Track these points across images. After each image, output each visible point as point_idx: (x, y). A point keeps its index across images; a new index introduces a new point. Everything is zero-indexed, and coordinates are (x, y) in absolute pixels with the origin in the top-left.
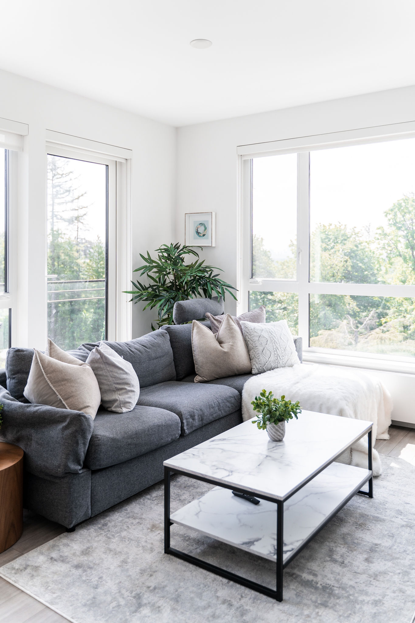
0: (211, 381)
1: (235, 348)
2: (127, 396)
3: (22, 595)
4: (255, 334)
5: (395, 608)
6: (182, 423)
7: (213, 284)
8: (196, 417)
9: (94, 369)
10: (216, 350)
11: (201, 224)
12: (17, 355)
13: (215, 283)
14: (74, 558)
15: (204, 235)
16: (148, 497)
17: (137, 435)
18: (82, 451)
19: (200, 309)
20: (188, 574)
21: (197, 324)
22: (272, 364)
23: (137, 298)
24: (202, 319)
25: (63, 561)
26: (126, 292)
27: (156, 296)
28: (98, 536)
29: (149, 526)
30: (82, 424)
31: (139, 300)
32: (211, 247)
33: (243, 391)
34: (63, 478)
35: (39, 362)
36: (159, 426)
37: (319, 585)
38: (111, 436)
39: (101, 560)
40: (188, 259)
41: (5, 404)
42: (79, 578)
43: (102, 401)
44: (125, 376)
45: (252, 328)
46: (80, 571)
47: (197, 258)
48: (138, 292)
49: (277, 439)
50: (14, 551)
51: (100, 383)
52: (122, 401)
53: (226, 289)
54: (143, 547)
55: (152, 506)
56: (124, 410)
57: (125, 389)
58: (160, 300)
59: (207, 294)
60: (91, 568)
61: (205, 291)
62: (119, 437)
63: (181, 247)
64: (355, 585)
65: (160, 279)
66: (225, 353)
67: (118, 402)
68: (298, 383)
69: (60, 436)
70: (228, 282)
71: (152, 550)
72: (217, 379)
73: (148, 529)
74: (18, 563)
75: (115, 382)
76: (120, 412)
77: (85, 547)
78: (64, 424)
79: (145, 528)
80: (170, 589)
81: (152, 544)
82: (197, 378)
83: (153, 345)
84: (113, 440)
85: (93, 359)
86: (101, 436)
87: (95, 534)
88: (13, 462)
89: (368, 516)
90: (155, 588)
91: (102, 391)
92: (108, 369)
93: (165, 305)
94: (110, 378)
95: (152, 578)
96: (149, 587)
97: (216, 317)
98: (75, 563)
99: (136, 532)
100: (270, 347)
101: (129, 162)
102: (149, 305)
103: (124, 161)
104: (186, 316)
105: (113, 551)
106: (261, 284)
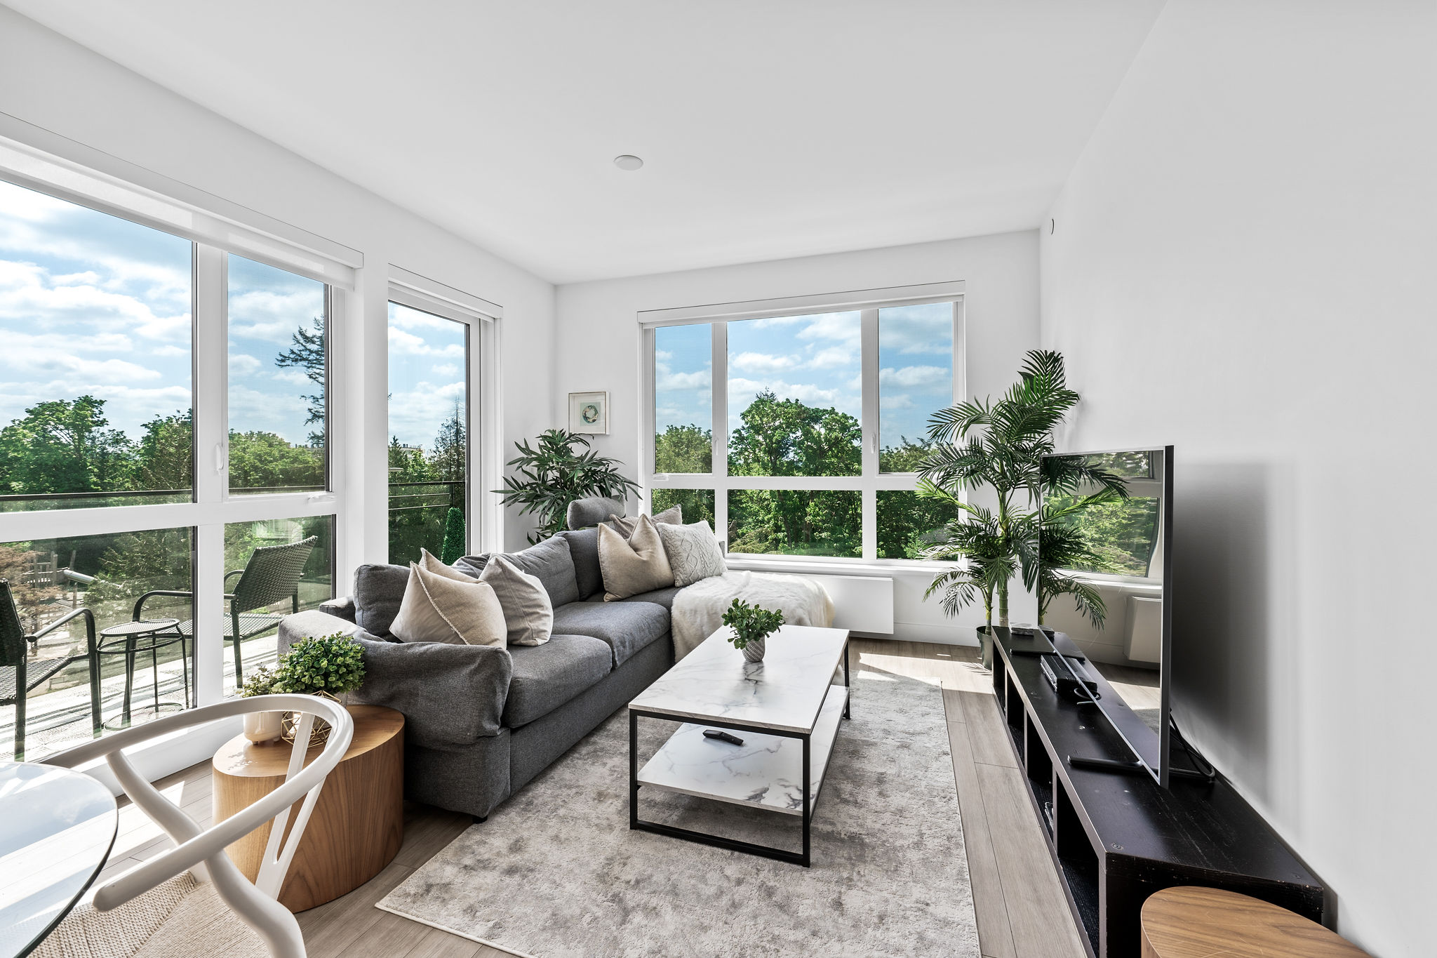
0: (626, 598)
1: (655, 556)
2: (540, 622)
3: (435, 934)
4: (676, 537)
5: (941, 848)
6: (613, 652)
7: (611, 480)
8: (627, 643)
9: (496, 588)
10: (633, 559)
11: (591, 407)
12: (375, 575)
13: (615, 479)
14: (501, 860)
15: (594, 421)
16: (576, 755)
17: (565, 673)
18: (500, 701)
19: (601, 511)
20: (674, 853)
21: (605, 528)
22: (699, 574)
23: (510, 500)
24: (607, 520)
25: (484, 868)
26: (496, 491)
27: (538, 496)
28: (525, 821)
29: (594, 796)
30: (500, 664)
31: (514, 502)
32: (605, 435)
33: (673, 608)
34: (473, 745)
35: (421, 581)
36: (589, 658)
37: (843, 836)
38: (536, 677)
39: (543, 856)
40: (577, 450)
41: (368, 647)
42: (519, 889)
43: (510, 633)
44: (535, 596)
45: (673, 530)
46: (517, 878)
47: (587, 448)
48: (513, 492)
50: (398, 868)
51: (504, 608)
52: (535, 630)
53: (628, 486)
54: (596, 825)
55: (587, 767)
56: (540, 642)
57: (538, 613)
58: (543, 502)
59: (605, 492)
60: (532, 870)
61: (601, 488)
62: (545, 678)
63: (567, 435)
64: (883, 828)
65: (539, 475)
66: (644, 562)
67: (530, 631)
68: (740, 592)
69: (467, 684)
70: (629, 478)
71: (610, 828)
72: (634, 595)
73: (594, 799)
74: (412, 884)
75: (524, 604)
76: (533, 644)
77: (512, 841)
78: (472, 667)
79: (589, 799)
80: (659, 877)
81: (608, 819)
82: (608, 596)
83: (552, 556)
84: (539, 682)
85: (491, 574)
86: (522, 678)
87: (519, 819)
88: (392, 732)
90: (638, 882)
91: (508, 619)
92: (513, 587)
93: (549, 509)
94: (516, 599)
95: (628, 868)
96: (628, 882)
97: (624, 520)
98: (505, 866)
99: (580, 807)
100: (695, 553)
101: (498, 322)
102: (528, 507)
103: (491, 321)
104: (584, 519)
105: (556, 838)
106: (667, 479)
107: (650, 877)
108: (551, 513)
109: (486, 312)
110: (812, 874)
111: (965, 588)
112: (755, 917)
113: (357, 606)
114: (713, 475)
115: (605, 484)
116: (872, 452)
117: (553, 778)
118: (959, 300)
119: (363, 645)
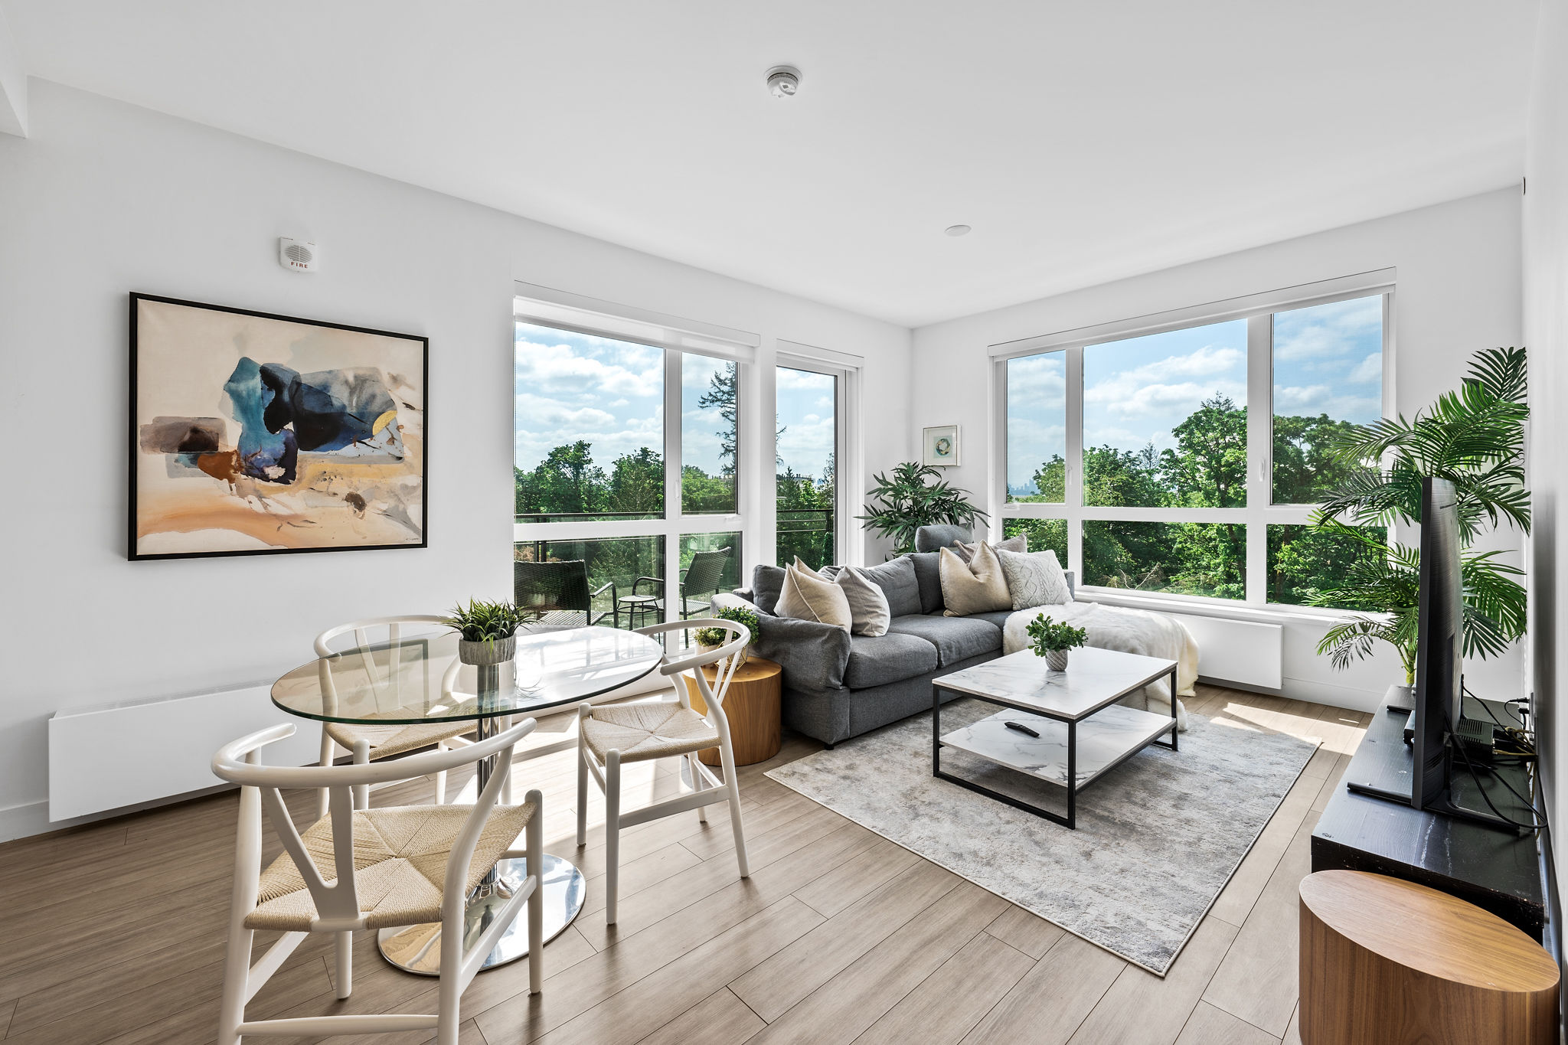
0: (964, 614)
1: (992, 579)
2: (879, 620)
3: (796, 795)
4: (1016, 564)
6: (939, 653)
7: (959, 508)
8: (953, 649)
9: (845, 590)
10: (970, 581)
11: (943, 440)
12: (766, 573)
13: (963, 508)
14: (840, 771)
15: (946, 453)
16: (904, 728)
17: (894, 658)
18: (843, 666)
19: (946, 536)
20: (962, 796)
21: (946, 552)
22: (1039, 598)
23: (870, 524)
24: (952, 546)
25: (828, 772)
26: (858, 517)
27: (893, 523)
28: (859, 754)
29: (912, 752)
31: (873, 527)
32: (957, 465)
33: (1005, 627)
34: (824, 692)
35: (793, 578)
36: (915, 652)
37: (1117, 821)
38: (869, 656)
39: (867, 775)
40: (929, 481)
42: (849, 787)
43: (854, 625)
44: (875, 599)
45: (1013, 557)
46: (848, 782)
47: (939, 479)
48: (872, 518)
49: (1059, 668)
50: (778, 759)
51: (851, 605)
52: (875, 625)
53: (976, 515)
54: (908, 768)
55: (911, 735)
56: (877, 634)
57: (877, 612)
58: (898, 527)
59: (953, 520)
60: (859, 780)
61: (950, 517)
62: (876, 657)
63: (920, 467)
64: (1161, 826)
65: (895, 504)
66: (981, 584)
67: (870, 625)
69: (820, 649)
70: (978, 507)
71: (919, 772)
72: (971, 614)
73: (911, 756)
74: (785, 769)
75: (866, 604)
76: (872, 635)
77: (848, 763)
78: (824, 638)
79: (907, 754)
80: (947, 805)
81: (918, 768)
82: (947, 612)
83: (897, 573)
84: (871, 660)
85: (844, 580)
86: (859, 654)
87: (855, 754)
88: (774, 672)
89: (1173, 767)
90: (930, 803)
91: (854, 614)
92: (858, 590)
93: (903, 534)
94: (860, 600)
95: (925, 795)
96: (923, 801)
97: (967, 546)
98: (841, 774)
99: (898, 757)
100: (1034, 579)
101: (860, 370)
102: (884, 532)
103: (854, 370)
104: (931, 544)
105: (878, 769)
106: (1018, 509)
107: (939, 804)
108: (903, 537)
109: (849, 364)
111: (1363, 641)
112: (1013, 842)
113: (754, 594)
114: (1066, 506)
115: (953, 513)
116: (1261, 480)
117: (883, 737)
118: (1391, 291)
119: (758, 616)
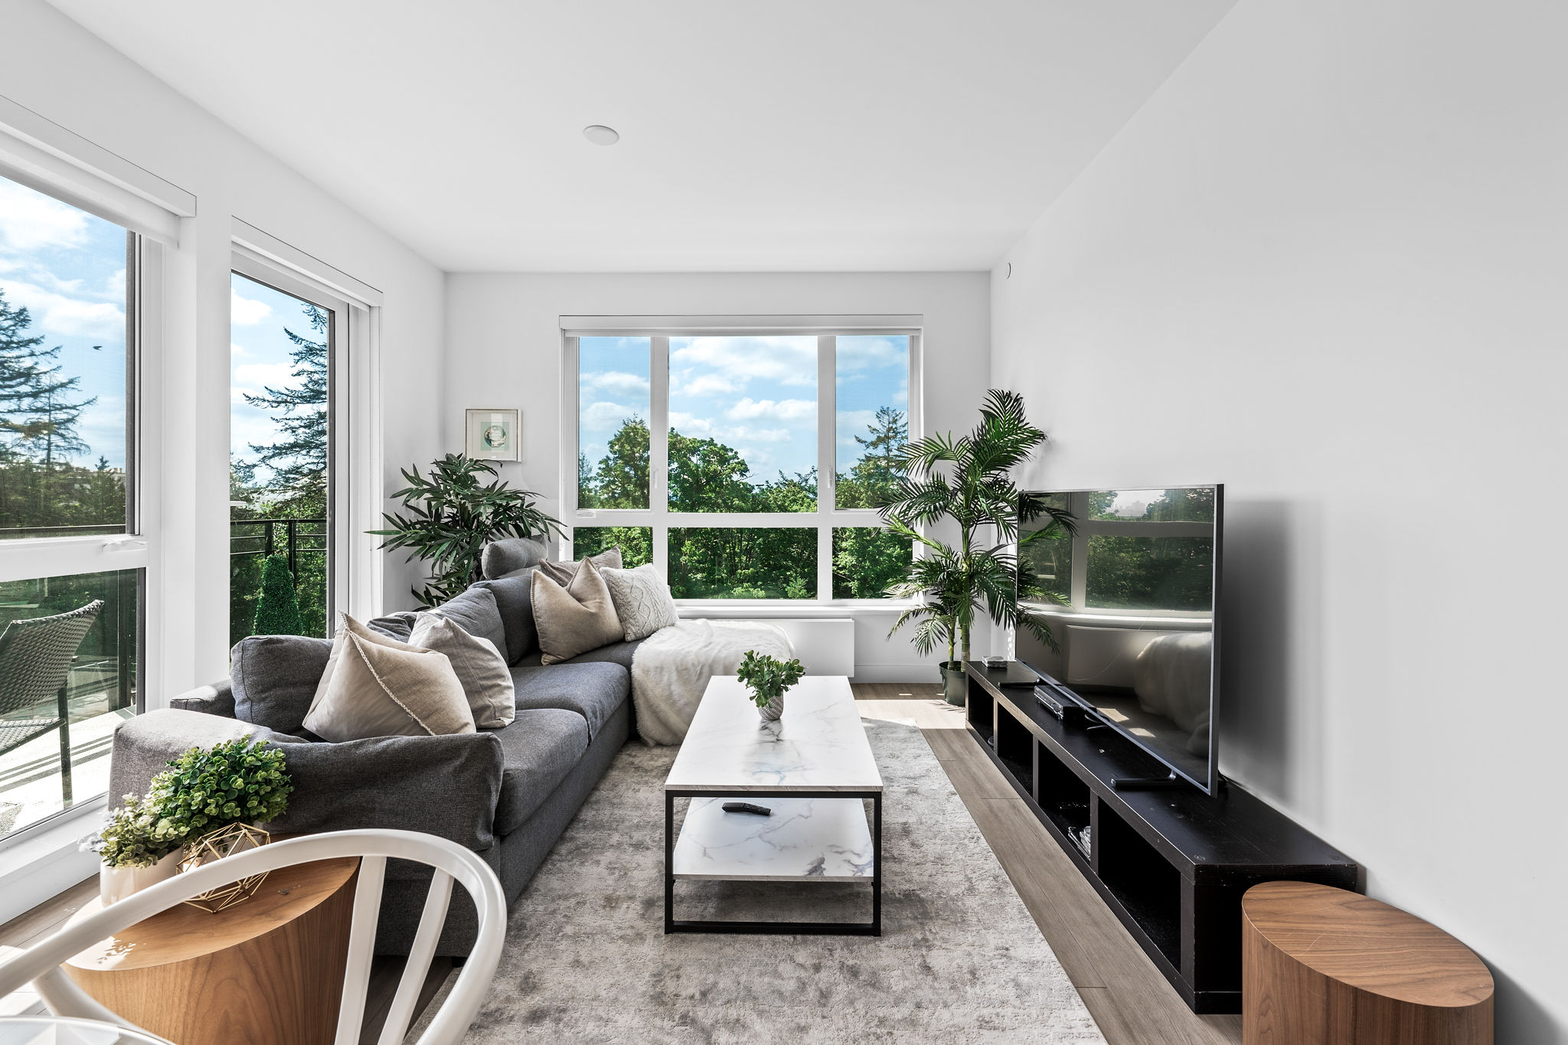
0: (569, 659)
1: (605, 606)
2: (503, 697)
4: (625, 584)
5: (993, 890)
7: (529, 517)
10: (579, 612)
11: (495, 428)
12: (271, 651)
13: (536, 517)
14: (516, 1007)
15: (499, 445)
17: (552, 756)
18: (493, 801)
19: (525, 554)
20: (729, 951)
21: (540, 576)
22: (653, 624)
23: (393, 543)
25: (497, 1022)
26: (372, 533)
27: (431, 538)
28: (525, 950)
29: (602, 902)
30: (495, 756)
31: (398, 546)
32: (516, 462)
33: (633, 666)
35: (363, 655)
36: (570, 736)
37: (898, 896)
38: (525, 767)
39: (570, 990)
40: (484, 480)
41: (290, 753)
42: (558, 1037)
44: (492, 663)
45: (620, 576)
46: (548, 1025)
47: (495, 478)
48: (397, 532)
49: (775, 718)
52: (498, 707)
53: (551, 525)
54: (621, 937)
55: (576, 868)
56: (507, 721)
57: (499, 685)
58: (441, 545)
59: (523, 534)
60: (564, 1011)
61: (516, 527)
62: (534, 766)
63: (467, 461)
64: (931, 880)
65: (431, 511)
66: (592, 614)
67: (492, 708)
68: (710, 643)
69: (451, 785)
70: (550, 515)
71: (640, 937)
72: (578, 655)
73: (604, 907)
75: (481, 675)
76: (498, 726)
77: (519, 980)
78: (457, 763)
79: (598, 908)
80: (725, 983)
81: (632, 927)
82: (546, 659)
83: (480, 613)
84: (529, 772)
85: (437, 640)
86: (512, 770)
90: (704, 994)
91: (470, 694)
92: (467, 654)
93: (450, 554)
94: (472, 670)
95: (684, 980)
96: (692, 997)
97: (555, 565)
98: (525, 1013)
99: (589, 920)
100: (647, 601)
101: (375, 312)
102: (418, 552)
103: (365, 309)
104: (502, 564)
105: (577, 963)
106: (595, 516)
107: (715, 984)
108: (451, 559)
109: (358, 296)
110: (886, 943)
111: (937, 626)
112: (852, 1003)
113: (238, 696)
114: (651, 512)
115: (524, 523)
116: (829, 486)
117: (536, 890)
118: (915, 334)
